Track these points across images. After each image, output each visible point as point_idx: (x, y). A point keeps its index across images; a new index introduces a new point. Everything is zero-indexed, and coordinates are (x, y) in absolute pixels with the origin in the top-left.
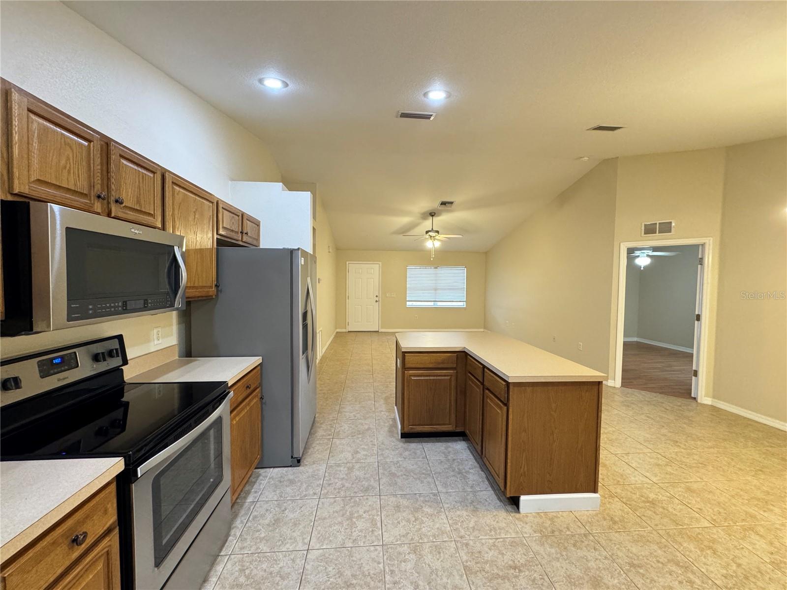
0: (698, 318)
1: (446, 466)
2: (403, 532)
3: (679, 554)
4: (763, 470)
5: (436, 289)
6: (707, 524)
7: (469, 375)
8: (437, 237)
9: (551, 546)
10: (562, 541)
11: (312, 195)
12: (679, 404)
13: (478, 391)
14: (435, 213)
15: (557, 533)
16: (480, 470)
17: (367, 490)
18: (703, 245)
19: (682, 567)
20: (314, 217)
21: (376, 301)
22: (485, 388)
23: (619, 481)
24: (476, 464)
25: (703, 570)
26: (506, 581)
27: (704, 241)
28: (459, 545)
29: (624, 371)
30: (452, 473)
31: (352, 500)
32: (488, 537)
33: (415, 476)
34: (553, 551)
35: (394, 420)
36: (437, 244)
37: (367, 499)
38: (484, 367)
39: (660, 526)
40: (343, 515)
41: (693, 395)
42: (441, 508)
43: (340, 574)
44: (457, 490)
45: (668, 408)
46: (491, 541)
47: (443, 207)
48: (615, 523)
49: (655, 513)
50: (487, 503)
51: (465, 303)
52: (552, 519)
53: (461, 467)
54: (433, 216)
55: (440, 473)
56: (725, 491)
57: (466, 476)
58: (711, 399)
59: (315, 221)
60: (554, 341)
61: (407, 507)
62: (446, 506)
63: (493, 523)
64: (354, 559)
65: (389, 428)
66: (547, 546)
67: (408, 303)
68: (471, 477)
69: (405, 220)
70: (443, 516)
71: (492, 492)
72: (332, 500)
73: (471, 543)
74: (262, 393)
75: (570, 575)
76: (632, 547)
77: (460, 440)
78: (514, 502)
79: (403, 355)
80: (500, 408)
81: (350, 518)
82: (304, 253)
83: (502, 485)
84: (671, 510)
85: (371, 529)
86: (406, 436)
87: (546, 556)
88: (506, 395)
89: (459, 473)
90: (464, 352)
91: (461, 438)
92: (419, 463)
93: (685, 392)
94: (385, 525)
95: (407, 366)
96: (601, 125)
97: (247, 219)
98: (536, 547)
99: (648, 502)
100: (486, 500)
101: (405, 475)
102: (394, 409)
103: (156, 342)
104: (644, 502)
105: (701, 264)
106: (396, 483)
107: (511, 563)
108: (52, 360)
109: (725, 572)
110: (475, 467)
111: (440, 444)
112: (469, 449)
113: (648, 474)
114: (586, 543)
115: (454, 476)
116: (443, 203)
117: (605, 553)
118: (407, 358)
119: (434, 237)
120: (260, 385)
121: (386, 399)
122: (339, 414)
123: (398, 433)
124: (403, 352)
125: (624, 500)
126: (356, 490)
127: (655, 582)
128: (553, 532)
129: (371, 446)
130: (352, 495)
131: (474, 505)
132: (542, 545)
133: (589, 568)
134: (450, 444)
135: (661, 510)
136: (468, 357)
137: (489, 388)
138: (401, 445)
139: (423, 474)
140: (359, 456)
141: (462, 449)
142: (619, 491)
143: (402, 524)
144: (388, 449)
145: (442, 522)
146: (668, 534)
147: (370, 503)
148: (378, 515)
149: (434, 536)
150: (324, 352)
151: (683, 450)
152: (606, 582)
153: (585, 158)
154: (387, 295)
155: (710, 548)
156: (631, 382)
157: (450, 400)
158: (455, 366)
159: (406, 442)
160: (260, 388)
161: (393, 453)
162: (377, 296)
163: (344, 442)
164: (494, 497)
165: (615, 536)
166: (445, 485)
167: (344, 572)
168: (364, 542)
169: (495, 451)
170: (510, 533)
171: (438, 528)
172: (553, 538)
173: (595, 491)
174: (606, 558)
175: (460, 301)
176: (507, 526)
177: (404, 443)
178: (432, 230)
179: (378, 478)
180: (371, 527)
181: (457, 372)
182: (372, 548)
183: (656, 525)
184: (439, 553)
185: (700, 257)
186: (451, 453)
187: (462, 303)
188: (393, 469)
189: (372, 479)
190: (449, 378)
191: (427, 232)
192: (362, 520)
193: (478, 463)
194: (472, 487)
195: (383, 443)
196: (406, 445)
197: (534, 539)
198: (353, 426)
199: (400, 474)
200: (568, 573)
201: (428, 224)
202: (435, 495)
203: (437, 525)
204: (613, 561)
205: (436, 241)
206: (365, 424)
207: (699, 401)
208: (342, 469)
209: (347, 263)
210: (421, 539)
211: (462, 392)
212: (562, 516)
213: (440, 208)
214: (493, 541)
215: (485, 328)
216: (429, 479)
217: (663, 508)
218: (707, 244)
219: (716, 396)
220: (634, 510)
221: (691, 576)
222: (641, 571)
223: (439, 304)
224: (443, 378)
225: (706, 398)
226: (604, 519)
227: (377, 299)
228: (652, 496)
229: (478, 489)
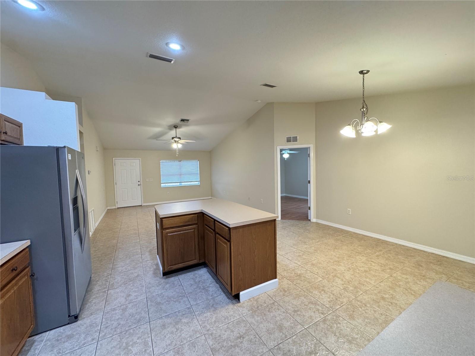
0: (309, 182)
1: (195, 287)
2: (169, 342)
3: (312, 298)
4: (336, 247)
5: (180, 175)
6: (321, 279)
7: (206, 226)
8: (180, 142)
9: (258, 316)
10: (263, 311)
11: (77, 106)
12: (304, 224)
13: (212, 235)
14: (177, 126)
15: (260, 307)
16: (216, 283)
17: (139, 321)
18: (309, 148)
19: (314, 304)
20: (81, 122)
21: (139, 185)
22: (216, 233)
23: (285, 269)
24: (213, 280)
25: (321, 302)
26: (236, 347)
28: (207, 336)
29: (282, 211)
30: (199, 290)
31: (127, 333)
32: (223, 324)
33: (175, 300)
34: (259, 318)
35: (157, 265)
36: (180, 146)
37: (140, 328)
38: (215, 220)
39: (304, 287)
40: (120, 348)
41: (309, 219)
42: (194, 316)
44: (203, 300)
45: (301, 227)
46: (225, 326)
48: (285, 291)
49: (301, 280)
50: (221, 303)
51: (199, 182)
52: (257, 301)
53: (204, 285)
54: (176, 128)
55: (191, 292)
56: (325, 261)
57: (208, 290)
58: (315, 219)
59: (82, 126)
60: (249, 200)
61: (171, 323)
62: (196, 313)
63: (226, 314)
65: (154, 271)
66: (256, 317)
67: (162, 185)
68: (211, 289)
69: (157, 130)
70: (195, 321)
71: (224, 295)
72: (110, 339)
73: (214, 332)
74: (32, 271)
75: (269, 329)
76: (294, 302)
77: (202, 268)
78: (237, 297)
79: (161, 221)
80: (226, 244)
81: (126, 348)
82: (71, 151)
83: (229, 289)
84: (307, 277)
85: (144, 350)
86: (166, 274)
87: (255, 323)
88: (229, 236)
89: (204, 289)
90: (202, 213)
91: (203, 266)
92: (177, 290)
93: (305, 217)
94: (155, 342)
95: (164, 227)
96: (267, 84)
97: (5, 120)
98: (250, 320)
99: (298, 276)
100: (221, 301)
101: (167, 301)
102: (157, 258)
104: (296, 276)
105: (309, 157)
106: (161, 310)
107: (238, 335)
109: (329, 300)
110: (213, 282)
111: (190, 273)
112: (208, 272)
113: (296, 262)
114: (274, 307)
115: (200, 292)
116: (183, 120)
117: (283, 310)
118: (164, 222)
119: (177, 141)
120: (30, 264)
121: (150, 251)
122: (113, 271)
123: (160, 273)
124: (161, 218)
125: (288, 278)
126: (130, 324)
127: (305, 316)
128: (258, 307)
129: (140, 288)
130: (127, 329)
131: (213, 306)
132: (253, 317)
133: (277, 321)
134: (196, 272)
135: (303, 278)
136: (205, 215)
137: (219, 233)
138: (163, 281)
139: (180, 296)
140: (130, 298)
141: (204, 273)
142: (285, 274)
143: (167, 337)
144: (154, 286)
145: (196, 325)
146: (307, 290)
147: (142, 330)
148: (149, 337)
149: (191, 337)
150: (96, 225)
151: (308, 246)
152: (285, 325)
153: (260, 101)
154: (147, 180)
155: (323, 290)
156: (285, 216)
157: (195, 246)
158: (196, 222)
159: (167, 278)
160: (30, 267)
161: (158, 288)
162: (139, 181)
163: (118, 290)
164: (225, 297)
165: (286, 299)
166: (195, 300)
169: (224, 270)
170: (236, 317)
171: (193, 330)
172: (258, 311)
173: (276, 278)
174: (284, 312)
175: (196, 181)
176: (234, 313)
177: (165, 279)
178: (176, 137)
179: (147, 310)
180: (144, 348)
181: (198, 226)
183: (302, 287)
184: (195, 347)
185: (308, 153)
186: (198, 278)
188: (159, 300)
189: (143, 312)
190: (193, 230)
191: (173, 138)
192: (137, 345)
193: (214, 279)
194: (212, 295)
195: (150, 283)
196: (167, 280)
197: (249, 315)
198: (125, 277)
199: (163, 301)
200: (267, 328)
201: (173, 133)
202: (189, 308)
203: (192, 328)
204: (287, 313)
205: (179, 144)
206: (135, 272)
207: (311, 221)
208: (117, 312)
209: (114, 159)
210: (182, 342)
211: (202, 237)
212: (261, 297)
213: (181, 123)
214: (227, 325)
215: (212, 196)
216: (185, 299)
217: (304, 277)
218: (311, 147)
219: (317, 217)
220: (293, 282)
221: (318, 307)
222: (299, 313)
223: (183, 184)
224: (189, 231)
225: (314, 219)
226: (281, 291)
227: (139, 183)
228: (299, 272)
229: (216, 296)
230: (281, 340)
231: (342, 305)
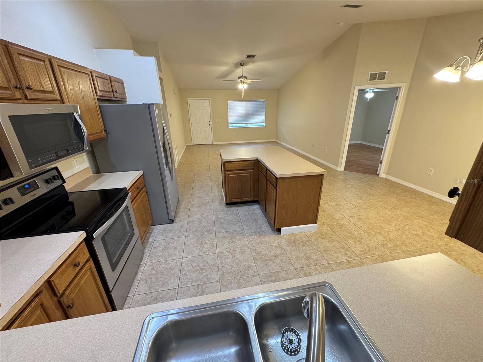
0: (389, 132)
1: (248, 217)
2: (226, 247)
3: (345, 245)
4: (395, 207)
5: (247, 116)
6: (361, 232)
7: (260, 172)
8: (246, 81)
9: (292, 247)
10: (298, 244)
12: (369, 178)
13: (264, 180)
14: (243, 63)
15: (296, 241)
16: (265, 218)
17: (209, 231)
18: (400, 88)
19: (345, 249)
20: (160, 69)
21: (210, 125)
22: (267, 180)
23: (329, 218)
24: (263, 215)
25: (353, 249)
26: (271, 261)
27: (401, 86)
28: (252, 250)
29: (347, 161)
31: (202, 236)
32: (265, 246)
33: (233, 223)
34: (293, 248)
35: (222, 196)
36: (246, 86)
37: (209, 235)
38: (267, 169)
40: (198, 243)
41: (378, 173)
42: (245, 236)
43: (198, 266)
44: (253, 228)
45: (364, 181)
46: (266, 247)
47: (249, 59)
48: (322, 235)
49: (341, 229)
50: (266, 232)
51: (265, 124)
52: (295, 236)
53: (255, 217)
54: (242, 65)
55: (245, 221)
56: (375, 218)
57: (258, 221)
58: (385, 175)
59: (161, 72)
60: (313, 147)
61: (229, 237)
62: (247, 235)
63: (268, 240)
64: (204, 259)
65: (220, 201)
66: (290, 247)
67: (230, 125)
68: (260, 221)
69: (223, 69)
70: (245, 239)
71: (270, 227)
72: (192, 237)
73: (257, 249)
74: (146, 190)
75: (298, 257)
76: (327, 244)
77: (256, 204)
78: (279, 230)
79: (224, 163)
80: (273, 190)
81: (201, 244)
83: (273, 224)
84: (348, 228)
85: (211, 247)
86: (227, 204)
87: (289, 251)
88: (276, 184)
89: (255, 220)
90: (258, 160)
91: (257, 203)
92: (235, 217)
93: (374, 171)
94: (218, 245)
95: (226, 170)
96: (349, 4)
97: (114, 81)
98: (285, 248)
99: (340, 225)
101: (228, 223)
102: (222, 191)
103: (77, 167)
104: (338, 225)
105: (397, 100)
106: (223, 227)
107: (274, 255)
108: (24, 186)
109: (361, 249)
110: (263, 217)
111: (246, 207)
112: (260, 208)
113: (343, 214)
114: (308, 244)
115: (252, 221)
116: (249, 56)
117: (314, 247)
118: (226, 165)
119: (243, 81)
120: (145, 186)
121: (218, 185)
122: (192, 196)
123: (224, 203)
125: (329, 225)
126: (204, 231)
127: (332, 255)
128: (294, 241)
129: (210, 210)
130: (202, 234)
131: (260, 233)
132: (288, 246)
133: (307, 253)
134: (251, 206)
136: (260, 163)
137: (269, 180)
138: (226, 208)
139: (237, 221)
140: (204, 216)
141: (257, 209)
142: (328, 222)
143: (226, 244)
144: (219, 211)
145: (245, 241)
146: (344, 238)
147: (210, 237)
148: (215, 241)
149: (241, 247)
150: (179, 159)
151: (363, 201)
152: (312, 257)
153: (342, 24)
154: (216, 121)
155: (359, 241)
156: (350, 168)
157: (251, 186)
158: (253, 167)
159: (228, 207)
160: (145, 187)
161: (221, 213)
162: (210, 122)
163: (196, 209)
164: (270, 229)
165: (321, 241)
166: (247, 226)
167: (200, 265)
168: (208, 253)
169: (271, 208)
170: (275, 243)
171: (243, 244)
172: (294, 243)
173: (316, 223)
174: (315, 249)
176: (274, 241)
177: (227, 208)
178: (242, 76)
179: (214, 225)
180: (211, 246)
181: (254, 171)
182: (212, 255)
183: (340, 235)
184: (243, 254)
185: (397, 95)
186: (251, 211)
187: (263, 124)
188: (222, 221)
189: (211, 226)
190: (250, 174)
191: (239, 78)
192: (207, 244)
193: (264, 214)
194: (260, 226)
195: (216, 209)
196: (229, 209)
197: (286, 244)
198: (200, 201)
199: (225, 223)
200: (298, 256)
201: (239, 72)
202: (242, 230)
203: (243, 243)
204: (318, 250)
205: (245, 84)
206: (207, 199)
207: (380, 176)
208: (196, 222)
209: (188, 99)
210: (235, 249)
211: (257, 181)
212: (300, 234)
213: (246, 60)
214: (267, 247)
215: (276, 139)
216: (240, 224)
217: (345, 227)
218: (402, 87)
219: (388, 173)
220: (332, 229)
221: (347, 252)
222: (328, 252)
223: (249, 125)
224: (246, 174)
225: (383, 174)
226: (318, 234)
227: (210, 123)
228: (342, 223)
229: (263, 226)
230: (306, 265)
231: (372, 256)
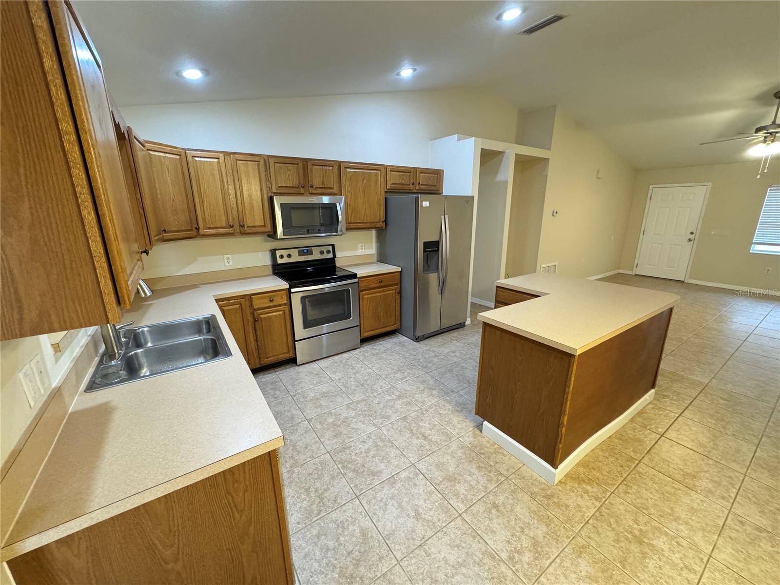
21: (690, 240)
32: (439, 421)
34: (460, 454)
37: (419, 370)
40: (399, 368)
42: (443, 397)
49: (618, 540)
52: (497, 452)
54: (779, 98)
59: (549, 149)
61: (429, 384)
62: (447, 398)
63: (456, 421)
66: (462, 451)
67: (754, 247)
70: (437, 399)
72: (405, 361)
74: (400, 290)
75: (444, 465)
79: (496, 289)
95: (498, 299)
97: (420, 173)
98: (454, 445)
103: (360, 251)
108: (303, 250)
114: (492, 475)
117: (491, 486)
118: (498, 292)
120: (400, 282)
126: (421, 364)
128: (482, 454)
130: (416, 365)
132: (460, 448)
133: (462, 476)
135: (635, 549)
140: (451, 354)
143: (413, 387)
145: (432, 401)
146: (585, 547)
148: (411, 378)
149: (416, 400)
152: (457, 485)
160: (398, 286)
162: (692, 233)
165: (524, 496)
167: (368, 381)
168: (389, 380)
170: (455, 431)
171: (424, 400)
172: (475, 454)
174: (486, 487)
176: (460, 429)
178: (772, 125)
179: (440, 367)
182: (388, 384)
183: (590, 538)
184: (406, 405)
189: (437, 366)
191: (759, 130)
192: (402, 374)
197: (462, 444)
202: (453, 391)
203: (427, 399)
204: (487, 492)
208: (433, 354)
209: (651, 187)
210: (410, 396)
212: (510, 459)
227: (692, 237)
